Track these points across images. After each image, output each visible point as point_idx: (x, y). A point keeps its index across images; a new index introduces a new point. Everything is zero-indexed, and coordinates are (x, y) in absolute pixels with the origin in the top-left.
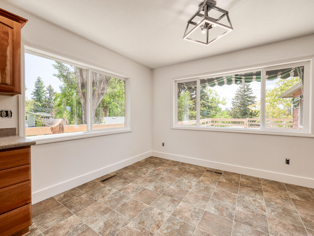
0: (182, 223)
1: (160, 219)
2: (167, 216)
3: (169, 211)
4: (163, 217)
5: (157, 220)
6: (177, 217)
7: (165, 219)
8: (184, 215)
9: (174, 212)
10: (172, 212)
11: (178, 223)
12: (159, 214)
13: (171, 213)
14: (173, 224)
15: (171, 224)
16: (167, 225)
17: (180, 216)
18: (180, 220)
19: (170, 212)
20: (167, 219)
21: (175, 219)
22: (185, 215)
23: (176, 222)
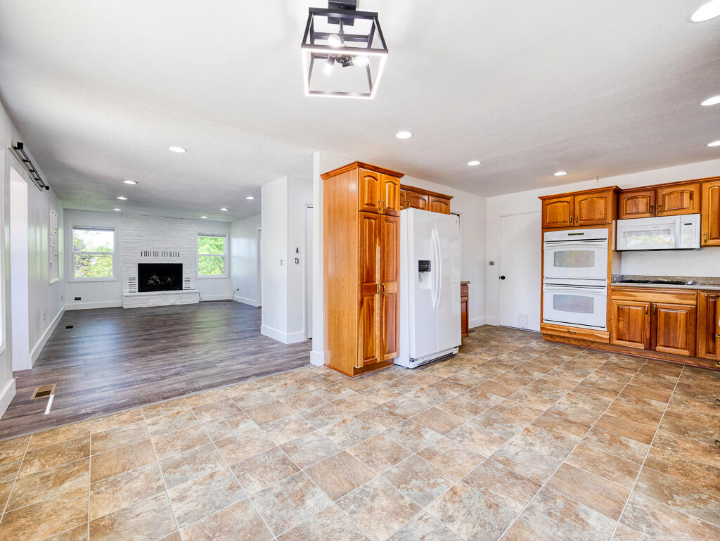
0: (403, 488)
1: (449, 505)
2: (432, 510)
3: (426, 521)
4: (443, 510)
5: (457, 505)
6: (409, 502)
7: (437, 503)
8: (390, 503)
9: (412, 515)
10: (416, 517)
11: (411, 489)
12: (451, 519)
13: (421, 514)
14: (421, 490)
15: (428, 490)
16: (435, 490)
17: (401, 502)
18: (404, 493)
19: (421, 518)
20: (433, 503)
21: (415, 499)
22: (389, 501)
23: (416, 491)
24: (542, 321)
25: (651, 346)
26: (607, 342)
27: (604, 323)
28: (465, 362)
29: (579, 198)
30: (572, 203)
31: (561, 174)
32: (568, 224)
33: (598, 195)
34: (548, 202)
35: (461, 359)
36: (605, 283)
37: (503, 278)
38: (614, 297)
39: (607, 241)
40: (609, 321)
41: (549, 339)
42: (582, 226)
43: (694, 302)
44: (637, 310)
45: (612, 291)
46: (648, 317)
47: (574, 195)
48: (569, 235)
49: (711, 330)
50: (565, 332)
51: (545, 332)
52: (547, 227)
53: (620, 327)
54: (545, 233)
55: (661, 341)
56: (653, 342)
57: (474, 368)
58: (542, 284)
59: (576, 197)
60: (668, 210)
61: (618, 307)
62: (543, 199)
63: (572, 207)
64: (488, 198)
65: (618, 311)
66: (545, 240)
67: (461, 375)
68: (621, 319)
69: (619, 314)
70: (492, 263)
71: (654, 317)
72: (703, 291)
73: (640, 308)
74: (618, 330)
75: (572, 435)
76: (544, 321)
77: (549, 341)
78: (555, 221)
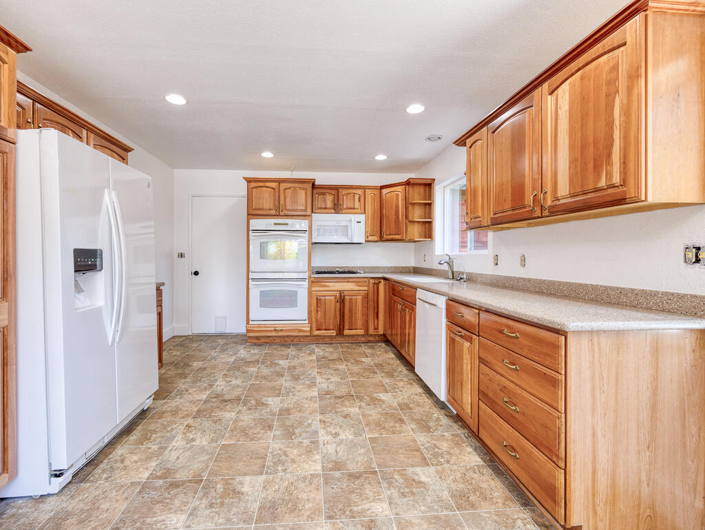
24: (248, 323)
25: (340, 332)
26: (309, 334)
27: (305, 316)
28: (168, 418)
29: (283, 186)
30: (277, 190)
31: (267, 155)
32: (273, 212)
33: (300, 185)
34: (253, 185)
35: (161, 415)
36: (306, 276)
37: (196, 273)
38: (313, 289)
39: (307, 232)
40: (310, 313)
41: (255, 341)
42: (287, 216)
43: (366, 288)
44: (331, 300)
45: (313, 282)
46: (338, 304)
47: (280, 181)
48: (275, 224)
49: (376, 311)
50: (271, 331)
51: (252, 334)
52: (252, 214)
53: (319, 317)
54: (251, 221)
55: (347, 326)
56: (342, 327)
57: (189, 426)
58: (248, 279)
59: (281, 184)
60: (347, 208)
61: (317, 298)
62: (249, 181)
63: (278, 195)
64: (175, 170)
65: (317, 302)
66: (251, 229)
67: (174, 455)
68: (319, 309)
69: (317, 303)
70: (181, 255)
71: (342, 304)
72: (371, 278)
73: (332, 298)
74: (317, 321)
75: (227, 413)
76: (251, 323)
77: (255, 344)
78: (261, 207)
